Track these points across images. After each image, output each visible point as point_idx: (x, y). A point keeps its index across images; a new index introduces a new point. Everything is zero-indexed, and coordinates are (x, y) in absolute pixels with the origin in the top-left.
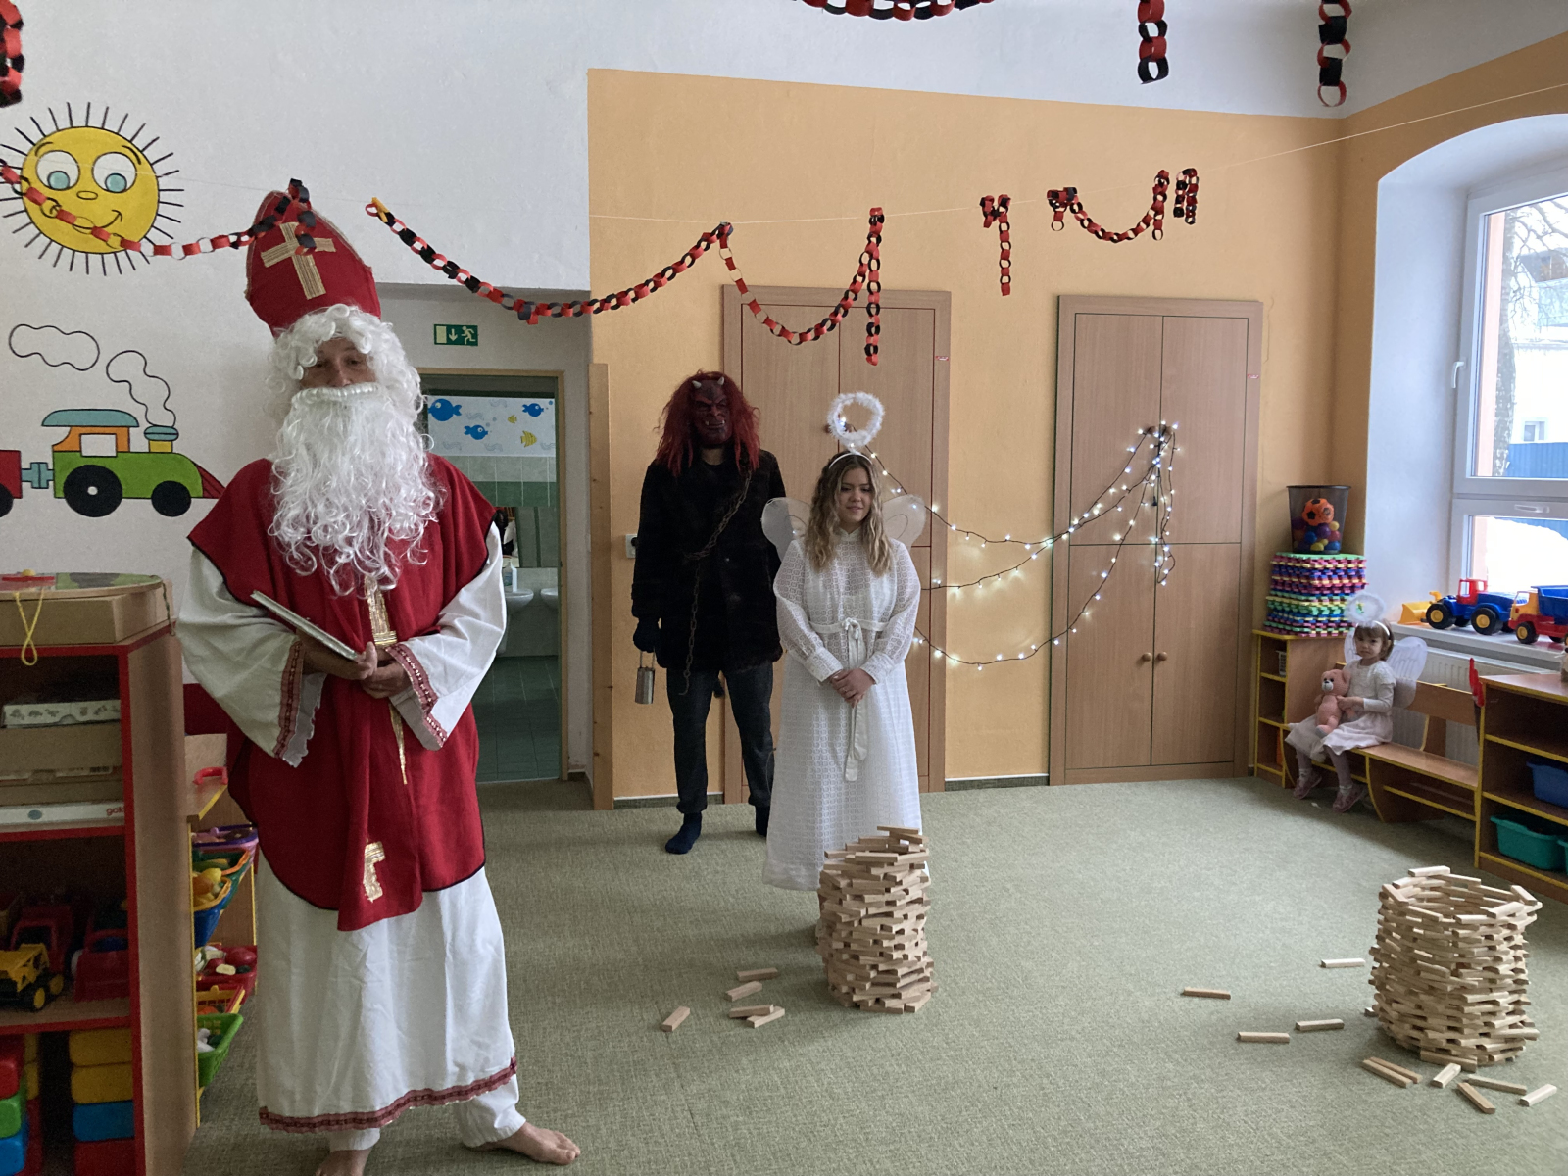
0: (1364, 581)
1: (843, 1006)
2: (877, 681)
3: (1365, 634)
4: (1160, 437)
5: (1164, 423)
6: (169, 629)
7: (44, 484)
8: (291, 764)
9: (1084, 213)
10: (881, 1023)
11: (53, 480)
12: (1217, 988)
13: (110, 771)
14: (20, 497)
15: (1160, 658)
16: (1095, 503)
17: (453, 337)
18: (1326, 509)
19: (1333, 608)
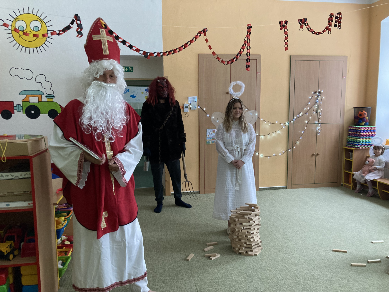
0: (375, 133)
1: (236, 253)
2: (245, 163)
3: (376, 148)
4: (318, 94)
5: (319, 90)
6: (46, 150)
7: (20, 110)
8: (80, 188)
9: (309, 26)
10: (247, 259)
11: (22, 109)
12: (342, 250)
13: (29, 192)
14: (14, 114)
15: (318, 155)
16: (301, 112)
17: (127, 70)
18: (365, 113)
19: (367, 141)
